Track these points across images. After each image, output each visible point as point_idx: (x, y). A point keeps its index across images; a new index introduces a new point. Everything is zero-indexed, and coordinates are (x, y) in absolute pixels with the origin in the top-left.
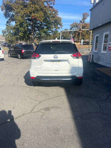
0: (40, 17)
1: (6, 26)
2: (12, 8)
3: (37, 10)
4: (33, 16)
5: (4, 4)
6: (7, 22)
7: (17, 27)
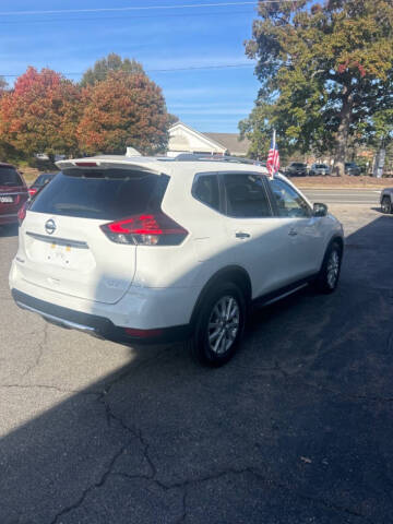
0: (372, 62)
1: (254, 106)
2: (278, 44)
3: (366, 36)
4: (344, 63)
5: (255, 34)
6: (261, 93)
7: (283, 107)
